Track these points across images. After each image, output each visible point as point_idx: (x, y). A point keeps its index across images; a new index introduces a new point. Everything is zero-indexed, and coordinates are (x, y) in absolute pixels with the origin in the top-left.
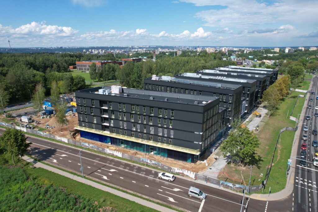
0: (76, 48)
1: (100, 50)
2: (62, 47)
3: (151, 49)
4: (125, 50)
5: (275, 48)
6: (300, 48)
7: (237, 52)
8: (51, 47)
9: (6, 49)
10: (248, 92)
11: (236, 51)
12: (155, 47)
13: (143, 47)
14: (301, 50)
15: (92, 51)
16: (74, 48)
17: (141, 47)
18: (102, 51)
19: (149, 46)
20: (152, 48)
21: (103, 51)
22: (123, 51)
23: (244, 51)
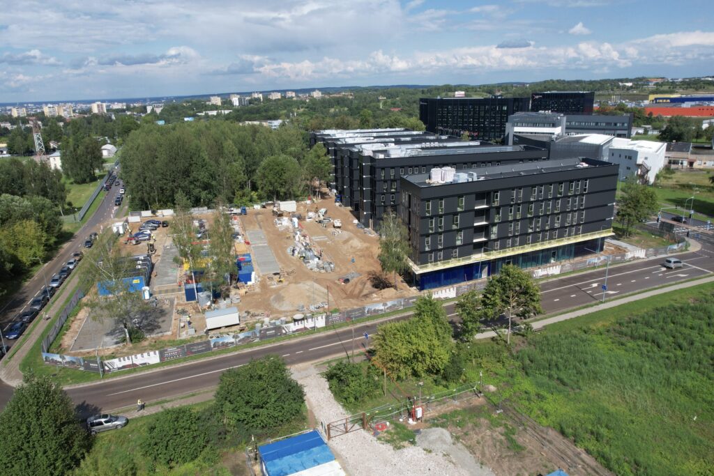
5: (212, 98)
6: (256, 96)
14: (258, 99)
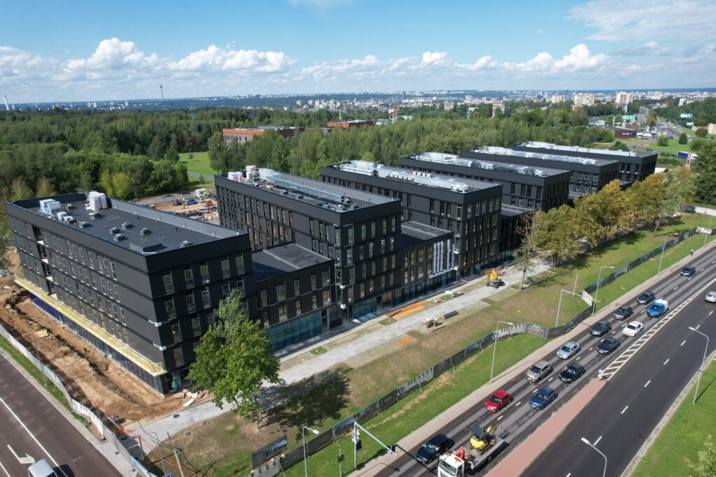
0: (287, 97)
1: (331, 102)
2: (259, 96)
3: (451, 97)
4: (386, 101)
7: (658, 104)
8: (239, 96)
9: (155, 103)
10: (459, 216)
11: (655, 102)
12: (461, 92)
13: (434, 93)
15: (314, 103)
16: (282, 98)
17: (428, 93)
18: (336, 103)
19: (449, 91)
20: (453, 95)
21: (338, 104)
22: (382, 103)
23: (678, 100)
